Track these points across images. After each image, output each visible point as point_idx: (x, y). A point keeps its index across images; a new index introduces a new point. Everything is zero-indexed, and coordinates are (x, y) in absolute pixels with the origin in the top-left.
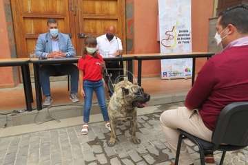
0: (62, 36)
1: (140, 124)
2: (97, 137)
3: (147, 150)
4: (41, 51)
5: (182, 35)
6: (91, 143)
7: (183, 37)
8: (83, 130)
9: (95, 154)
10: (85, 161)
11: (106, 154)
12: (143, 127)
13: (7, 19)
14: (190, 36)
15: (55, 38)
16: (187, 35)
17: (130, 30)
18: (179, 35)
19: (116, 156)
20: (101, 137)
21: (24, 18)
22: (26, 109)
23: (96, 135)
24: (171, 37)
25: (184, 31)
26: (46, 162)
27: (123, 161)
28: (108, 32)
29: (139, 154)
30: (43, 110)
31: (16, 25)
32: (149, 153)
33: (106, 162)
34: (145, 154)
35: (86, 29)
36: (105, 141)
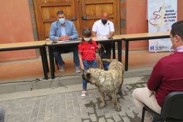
0: (68, 23)
1: (125, 92)
2: (92, 101)
3: (126, 113)
4: (53, 35)
5: (169, 15)
6: (87, 105)
7: (169, 16)
8: (82, 95)
9: (89, 114)
10: (82, 119)
11: (96, 114)
12: (126, 95)
13: (30, 9)
14: (176, 15)
15: (63, 25)
16: (173, 14)
17: (123, 12)
18: (165, 15)
19: (104, 116)
20: (95, 101)
21: (42, 7)
22: (44, 77)
23: (91, 99)
24: (158, 17)
25: (171, 11)
26: (57, 117)
27: (108, 120)
28: (103, 18)
29: (119, 115)
30: (56, 79)
31: (37, 13)
32: (127, 115)
33: (96, 120)
34: (124, 116)
35: (88, 12)
36: (97, 104)
